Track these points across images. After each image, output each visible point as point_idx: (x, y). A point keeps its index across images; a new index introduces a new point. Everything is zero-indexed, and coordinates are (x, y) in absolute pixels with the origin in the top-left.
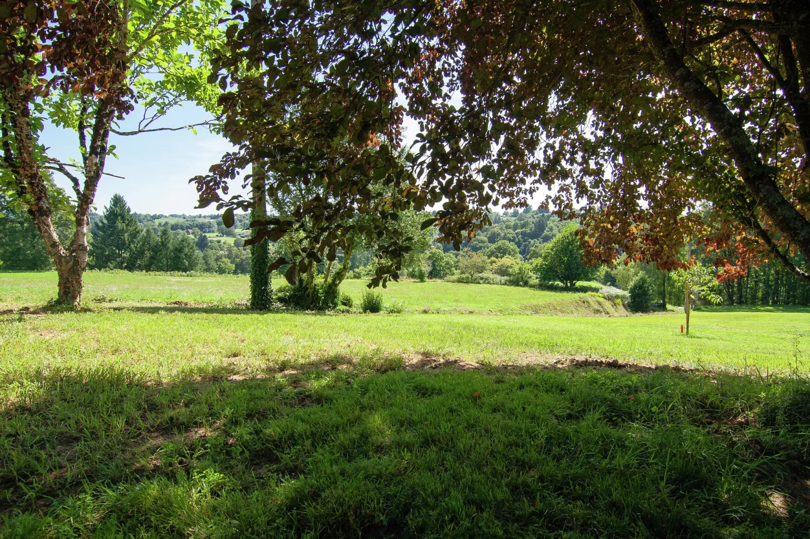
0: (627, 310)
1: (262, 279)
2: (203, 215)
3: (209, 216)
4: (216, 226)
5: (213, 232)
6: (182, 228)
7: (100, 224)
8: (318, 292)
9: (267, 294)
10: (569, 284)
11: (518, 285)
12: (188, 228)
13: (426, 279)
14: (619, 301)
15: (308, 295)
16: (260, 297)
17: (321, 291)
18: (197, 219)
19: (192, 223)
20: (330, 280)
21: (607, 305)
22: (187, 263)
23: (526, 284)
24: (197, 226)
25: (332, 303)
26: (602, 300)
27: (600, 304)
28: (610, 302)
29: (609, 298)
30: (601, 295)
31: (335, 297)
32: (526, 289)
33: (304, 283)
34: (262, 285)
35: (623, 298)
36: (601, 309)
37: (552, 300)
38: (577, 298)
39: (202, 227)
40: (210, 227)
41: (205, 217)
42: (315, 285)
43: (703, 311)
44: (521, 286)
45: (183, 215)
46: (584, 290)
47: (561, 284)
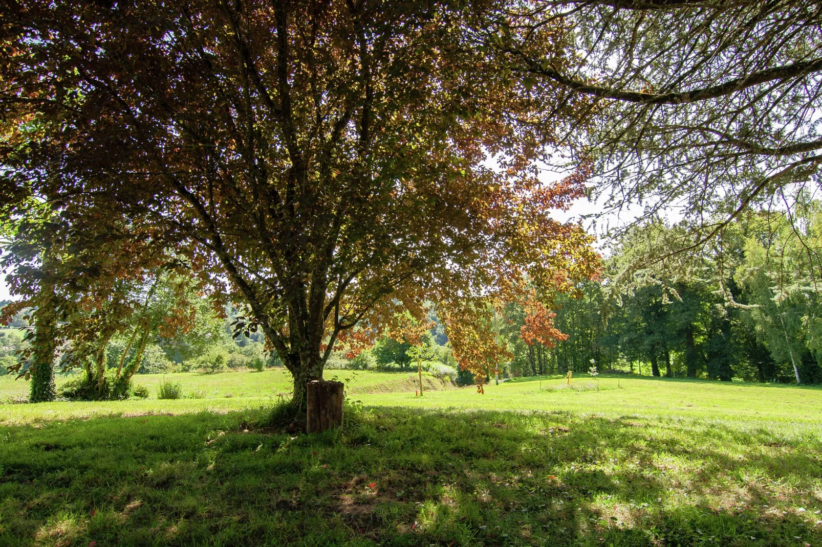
0: (455, 385)
1: (44, 374)
8: (108, 385)
9: (49, 389)
10: (404, 365)
11: (357, 369)
13: (264, 368)
14: (447, 378)
15: (97, 389)
16: (41, 392)
17: (111, 384)
20: (122, 373)
21: (437, 382)
23: (365, 367)
25: (123, 395)
26: (431, 378)
27: (429, 382)
28: (439, 379)
29: (438, 376)
30: (430, 374)
31: (126, 389)
32: (365, 372)
33: (94, 378)
34: (44, 380)
35: (451, 375)
36: (431, 387)
37: (384, 382)
38: (408, 378)
42: (106, 378)
43: (512, 382)
44: (360, 369)
46: (415, 370)
47: (397, 366)
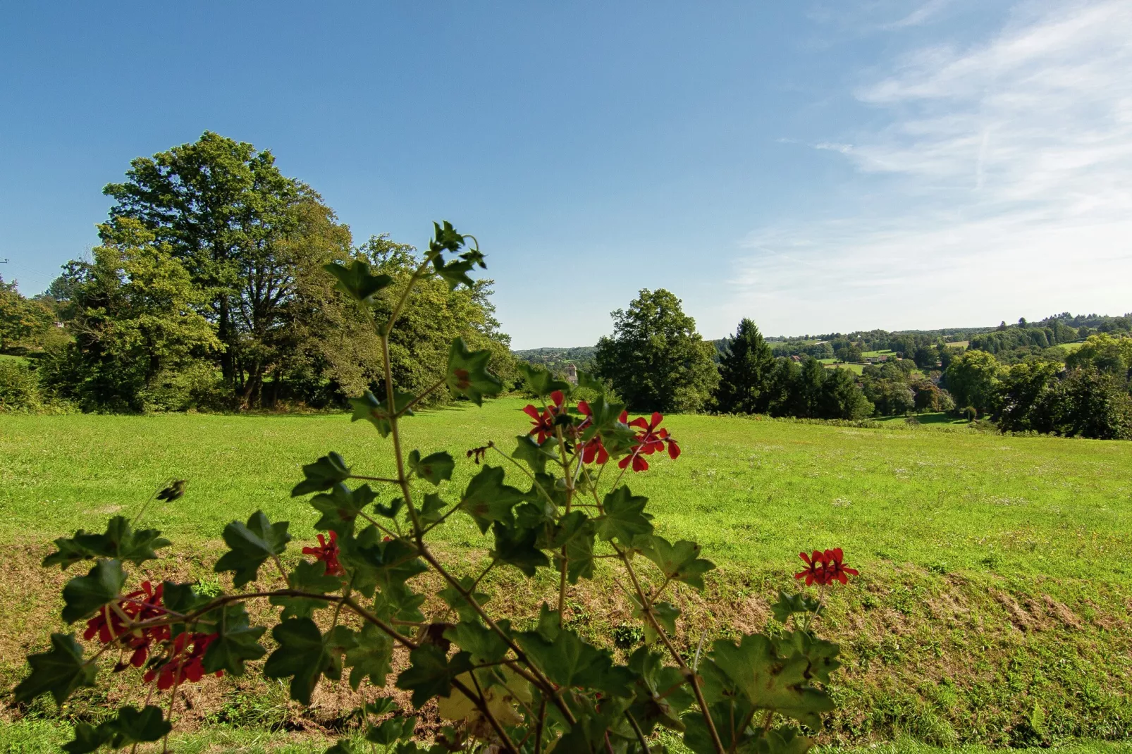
2: (810, 336)
3: (818, 337)
4: (832, 350)
5: (828, 357)
6: (784, 354)
7: (726, 357)
12: (792, 353)
18: (803, 342)
19: (797, 348)
22: (842, 406)
24: (805, 351)
39: (811, 351)
40: (823, 351)
41: (813, 338)
45: (782, 337)
